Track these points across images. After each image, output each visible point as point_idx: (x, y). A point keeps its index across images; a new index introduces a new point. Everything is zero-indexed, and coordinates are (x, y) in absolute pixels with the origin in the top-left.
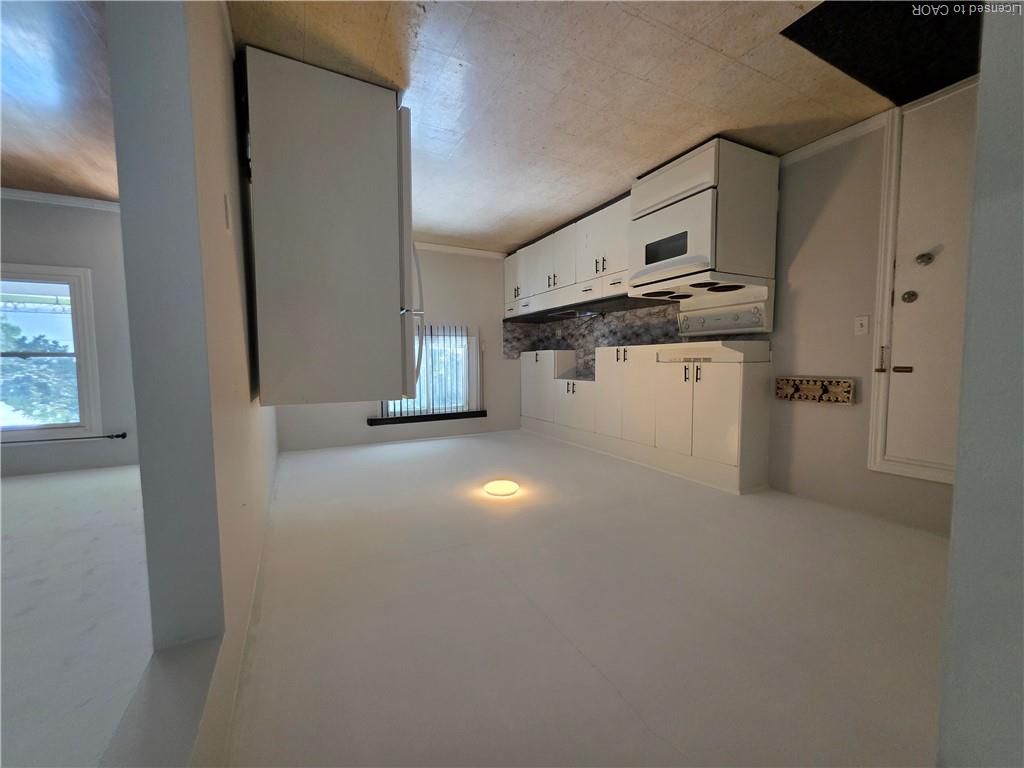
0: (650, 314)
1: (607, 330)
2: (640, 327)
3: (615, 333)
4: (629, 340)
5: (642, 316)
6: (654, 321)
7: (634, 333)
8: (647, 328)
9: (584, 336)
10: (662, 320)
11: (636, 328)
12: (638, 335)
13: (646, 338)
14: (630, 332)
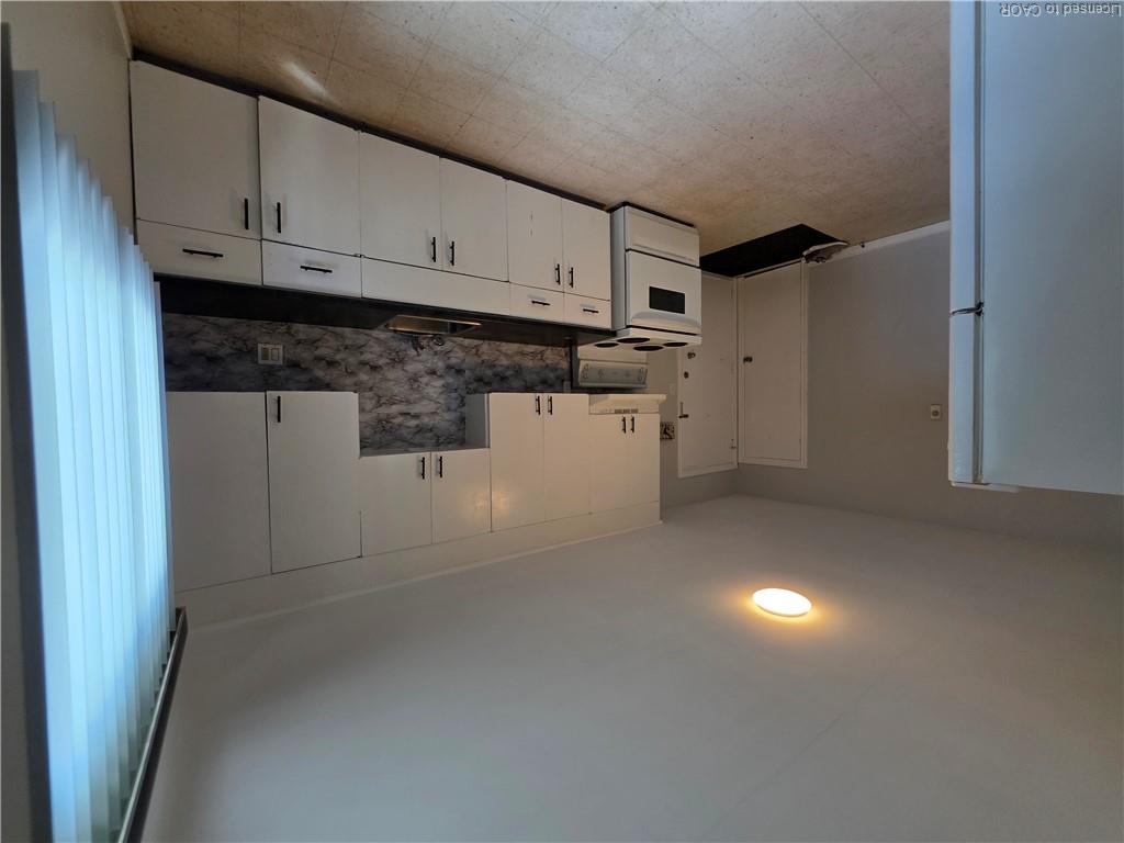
0: (522, 354)
1: (440, 365)
2: (507, 368)
3: (459, 372)
4: (488, 384)
5: (509, 352)
6: (528, 363)
7: (496, 375)
8: (519, 371)
9: (375, 368)
10: (541, 363)
11: (500, 369)
12: (503, 379)
13: (516, 383)
14: (489, 372)
